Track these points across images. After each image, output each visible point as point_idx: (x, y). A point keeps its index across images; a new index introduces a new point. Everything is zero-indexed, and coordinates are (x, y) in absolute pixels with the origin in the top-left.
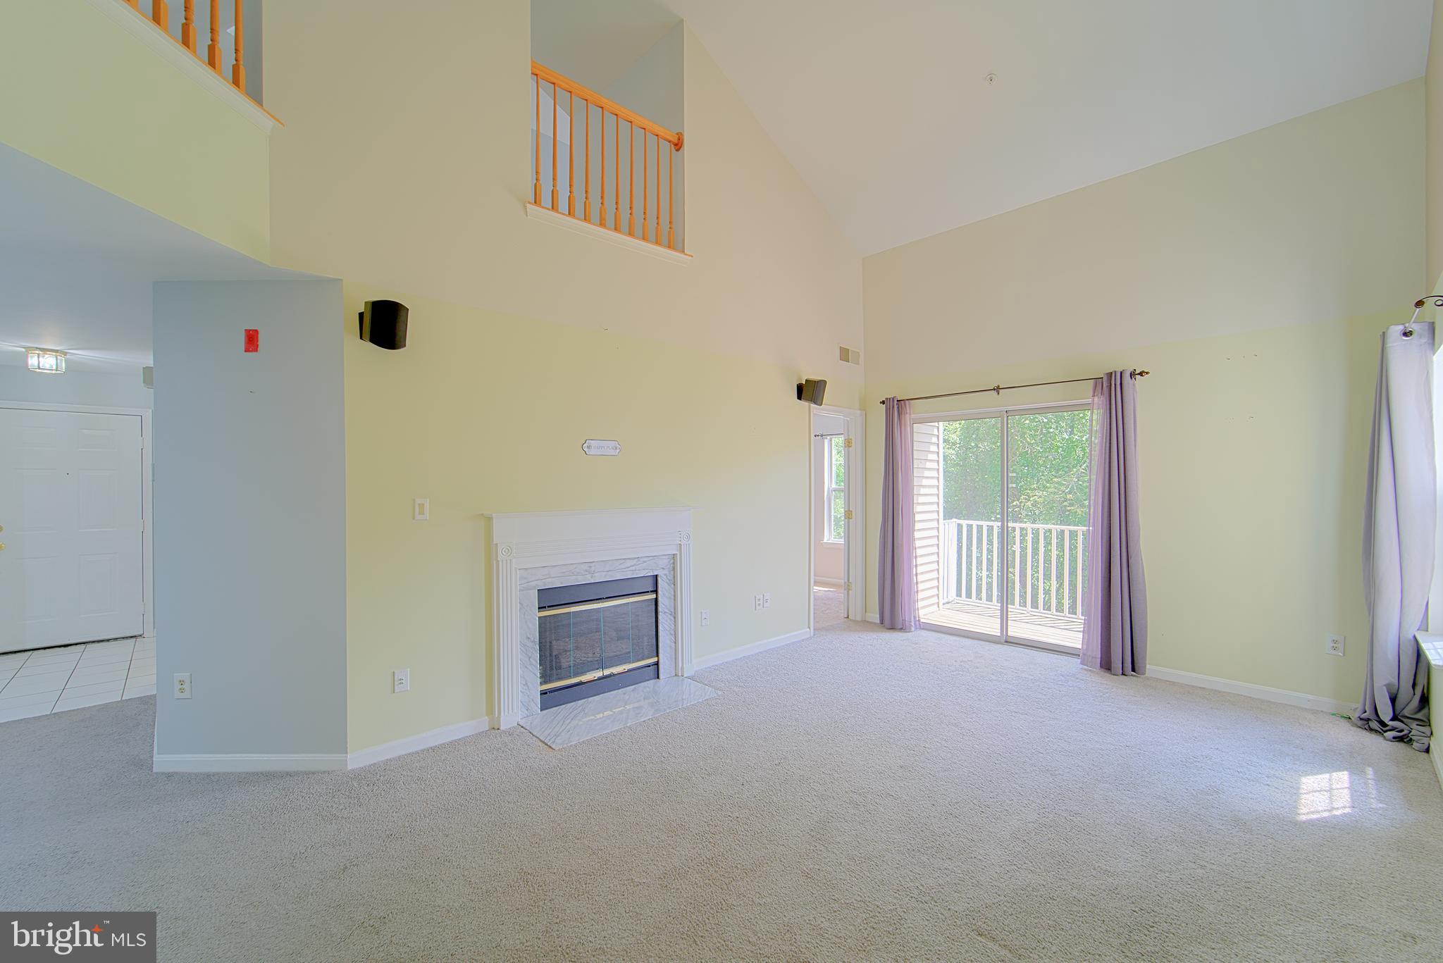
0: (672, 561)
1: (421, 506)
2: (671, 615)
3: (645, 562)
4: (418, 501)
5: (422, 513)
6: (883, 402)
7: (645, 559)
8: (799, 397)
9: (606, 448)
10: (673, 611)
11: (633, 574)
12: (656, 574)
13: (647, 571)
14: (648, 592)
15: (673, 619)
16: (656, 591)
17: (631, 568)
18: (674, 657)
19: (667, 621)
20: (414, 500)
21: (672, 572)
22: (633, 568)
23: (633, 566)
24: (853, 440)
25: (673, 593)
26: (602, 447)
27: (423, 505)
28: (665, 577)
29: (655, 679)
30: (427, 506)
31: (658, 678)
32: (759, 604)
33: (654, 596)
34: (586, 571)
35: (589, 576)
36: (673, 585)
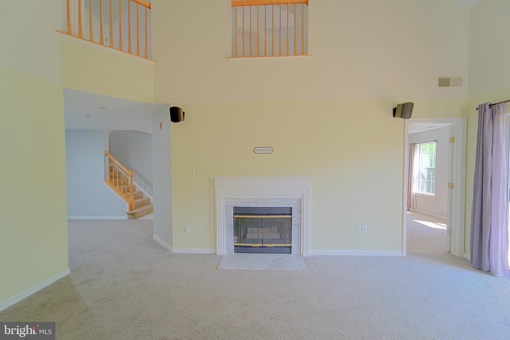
0: (300, 202)
1: (192, 173)
2: (299, 226)
3: (284, 201)
4: (191, 172)
5: (192, 176)
6: (477, 109)
7: (285, 200)
8: (394, 115)
9: (265, 150)
10: (300, 225)
11: (278, 205)
12: (290, 206)
13: (286, 205)
14: (287, 214)
15: (300, 228)
16: (291, 214)
17: (277, 203)
18: (300, 246)
19: (296, 229)
20: (190, 171)
21: (300, 207)
22: (278, 203)
23: (278, 202)
24: (456, 138)
25: (300, 216)
26: (263, 150)
27: (193, 173)
28: (296, 209)
29: (289, 253)
30: (194, 174)
31: (291, 253)
32: (358, 230)
33: (290, 216)
34: (254, 202)
35: (256, 204)
36: (300, 213)
